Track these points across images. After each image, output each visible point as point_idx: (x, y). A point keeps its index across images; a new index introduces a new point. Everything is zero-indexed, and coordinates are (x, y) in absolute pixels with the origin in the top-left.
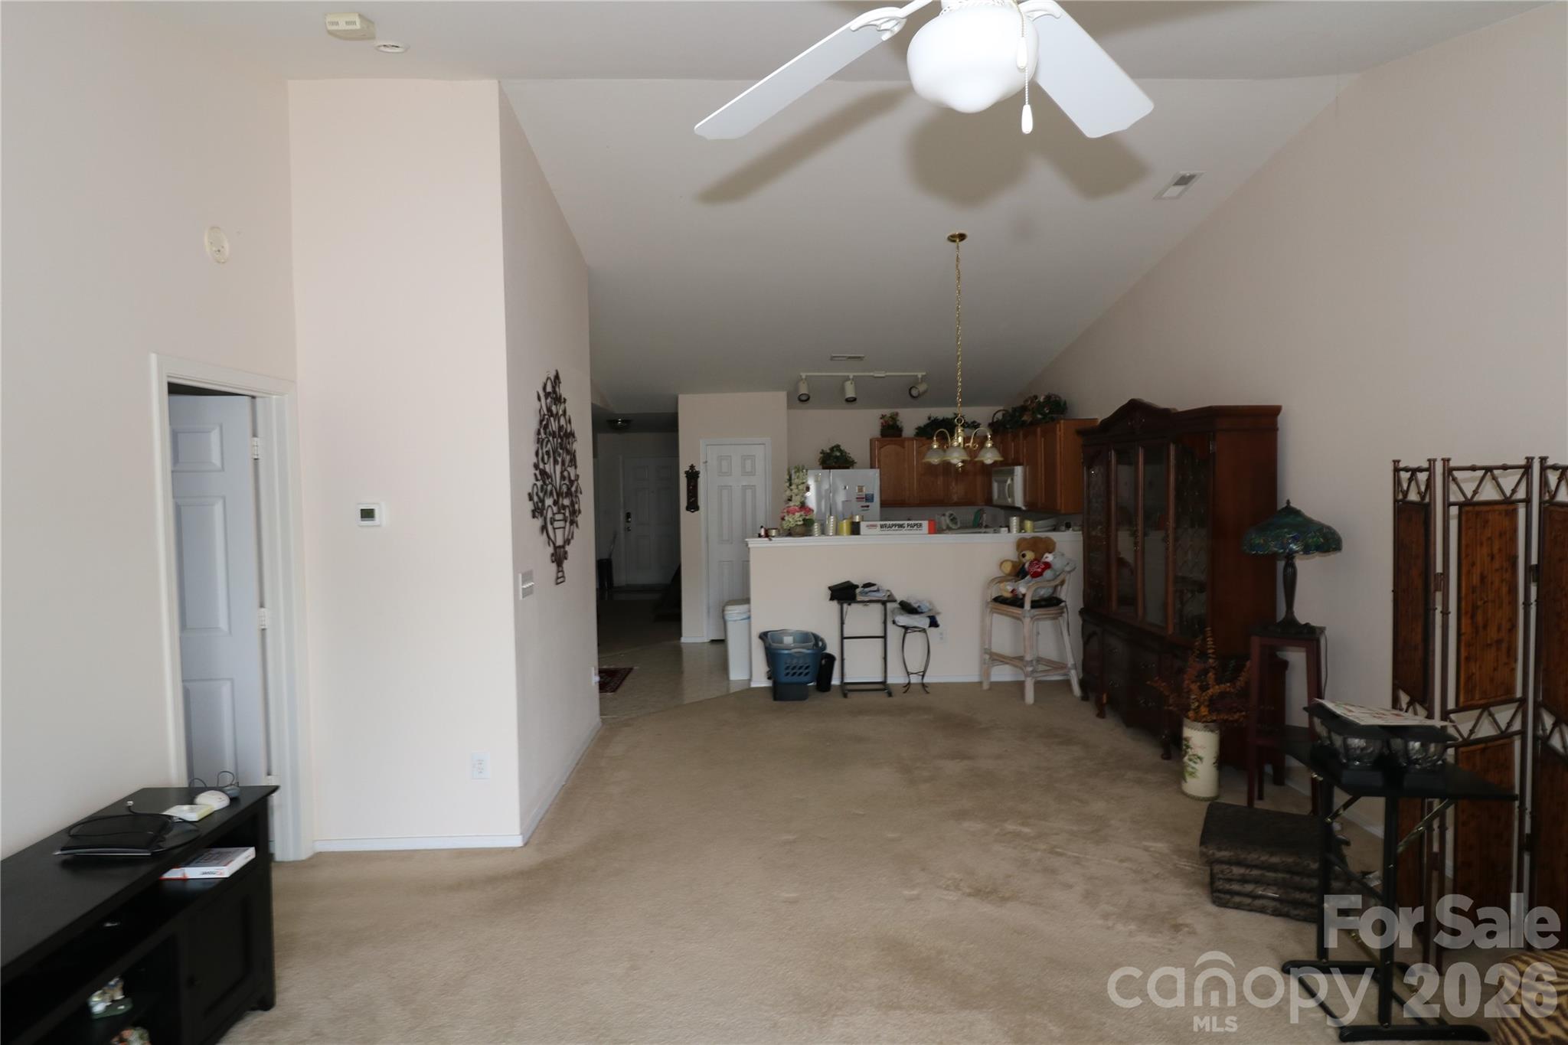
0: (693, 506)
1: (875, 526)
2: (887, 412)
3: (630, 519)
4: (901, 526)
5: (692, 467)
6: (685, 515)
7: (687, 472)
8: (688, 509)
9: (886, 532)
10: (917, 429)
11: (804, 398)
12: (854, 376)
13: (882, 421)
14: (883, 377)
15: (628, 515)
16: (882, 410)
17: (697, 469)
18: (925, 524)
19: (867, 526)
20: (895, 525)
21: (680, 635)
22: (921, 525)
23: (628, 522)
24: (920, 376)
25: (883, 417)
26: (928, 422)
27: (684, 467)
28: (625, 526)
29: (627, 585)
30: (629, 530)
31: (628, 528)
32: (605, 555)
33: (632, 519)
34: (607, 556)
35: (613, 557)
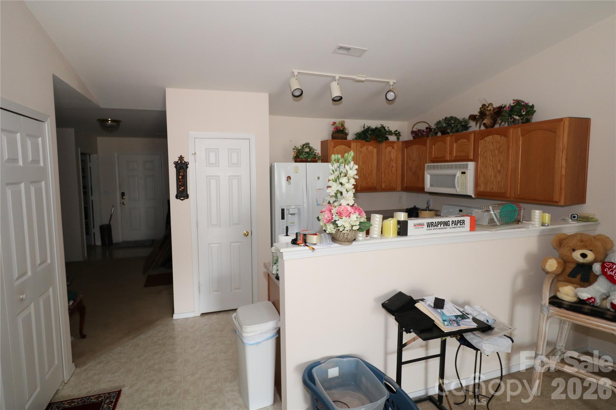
0: (183, 194)
1: (422, 225)
2: (338, 121)
3: (124, 197)
4: (446, 224)
5: (181, 158)
6: (175, 203)
7: (176, 164)
8: (177, 197)
9: (434, 231)
10: (355, 134)
11: (297, 93)
12: (340, 78)
13: (333, 127)
14: (363, 81)
15: (123, 194)
16: (334, 119)
17: (186, 160)
18: (467, 220)
19: (415, 225)
20: (440, 223)
21: (173, 312)
22: (463, 222)
23: (123, 198)
24: (391, 83)
25: (334, 123)
26: (363, 129)
27: (173, 158)
28: (121, 201)
29: (123, 242)
30: (124, 204)
31: (123, 203)
32: (106, 222)
33: (126, 197)
34: (107, 223)
35: (111, 223)
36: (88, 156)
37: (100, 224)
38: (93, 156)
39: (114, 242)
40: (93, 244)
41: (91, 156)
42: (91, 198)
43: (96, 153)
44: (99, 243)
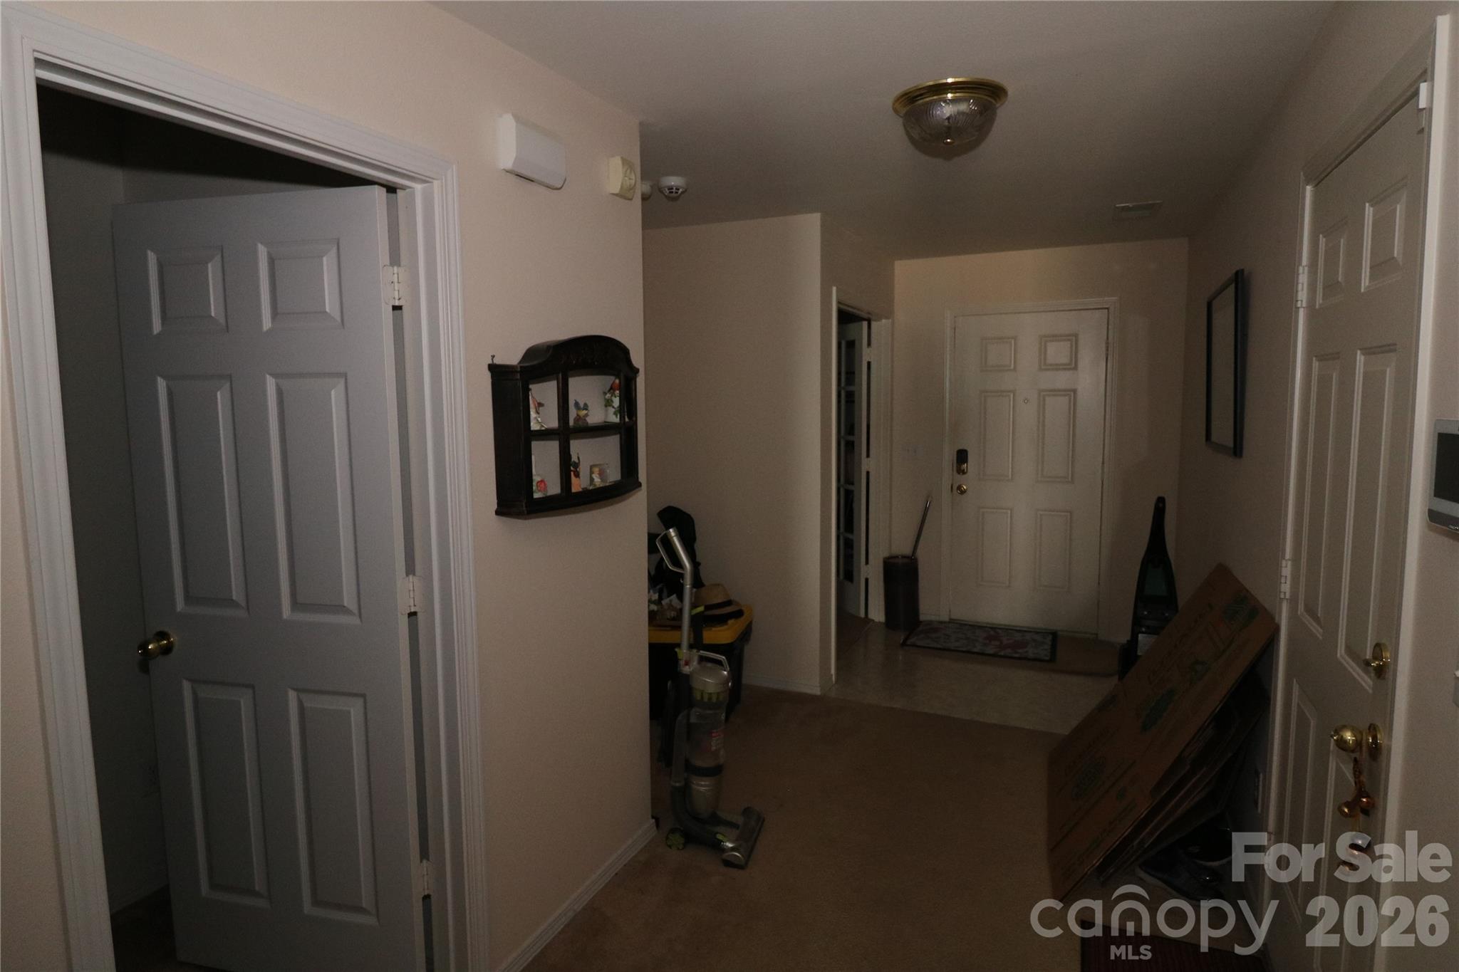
3: (964, 466)
15: (962, 457)
23: (960, 471)
28: (953, 480)
29: (952, 621)
30: (963, 492)
31: (959, 488)
32: (902, 547)
33: (972, 465)
34: (907, 550)
35: (919, 553)
36: (865, 324)
37: (886, 554)
38: (879, 327)
39: (922, 618)
40: (862, 614)
41: (874, 324)
42: (867, 464)
43: (889, 314)
44: (877, 613)
